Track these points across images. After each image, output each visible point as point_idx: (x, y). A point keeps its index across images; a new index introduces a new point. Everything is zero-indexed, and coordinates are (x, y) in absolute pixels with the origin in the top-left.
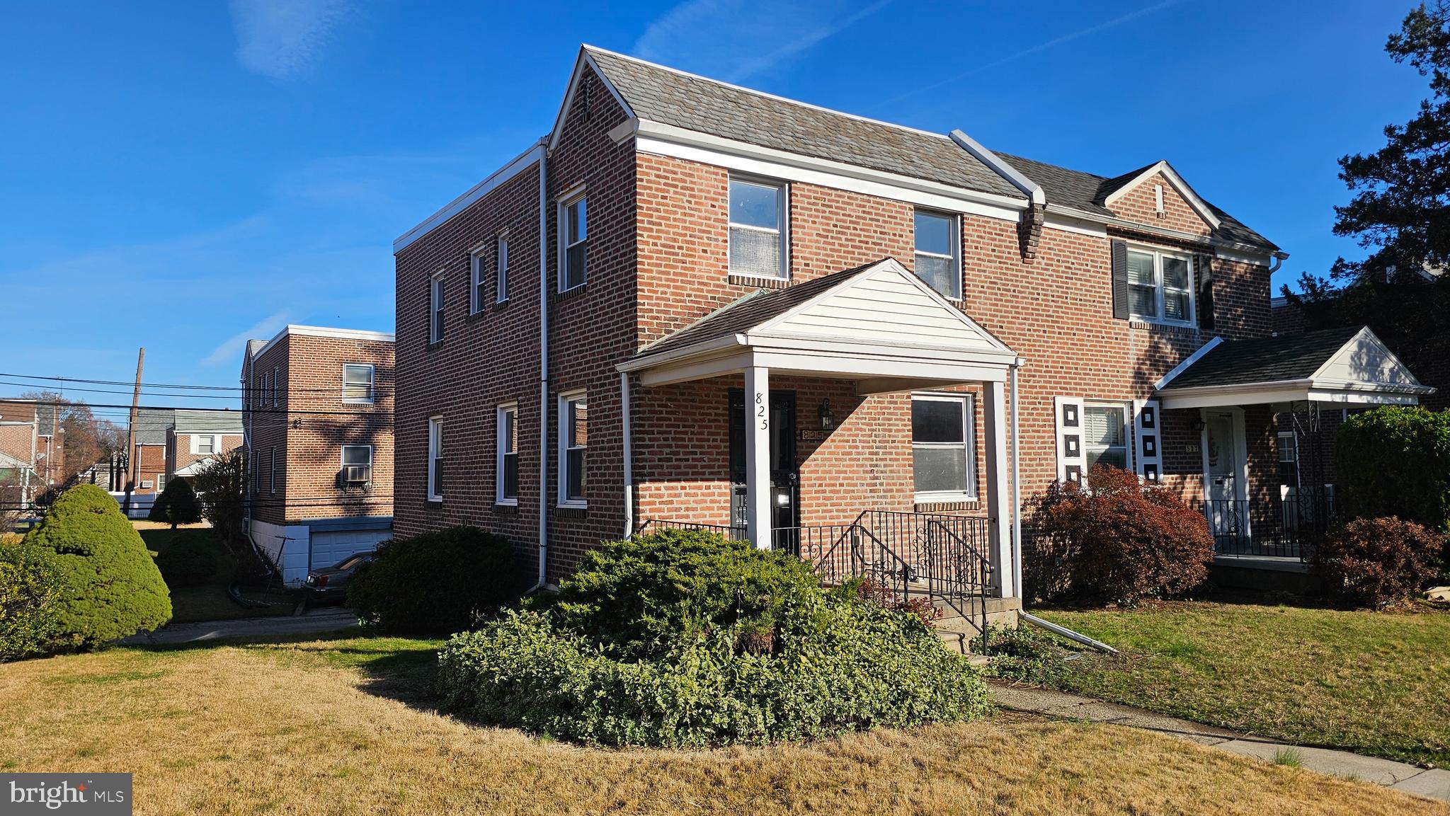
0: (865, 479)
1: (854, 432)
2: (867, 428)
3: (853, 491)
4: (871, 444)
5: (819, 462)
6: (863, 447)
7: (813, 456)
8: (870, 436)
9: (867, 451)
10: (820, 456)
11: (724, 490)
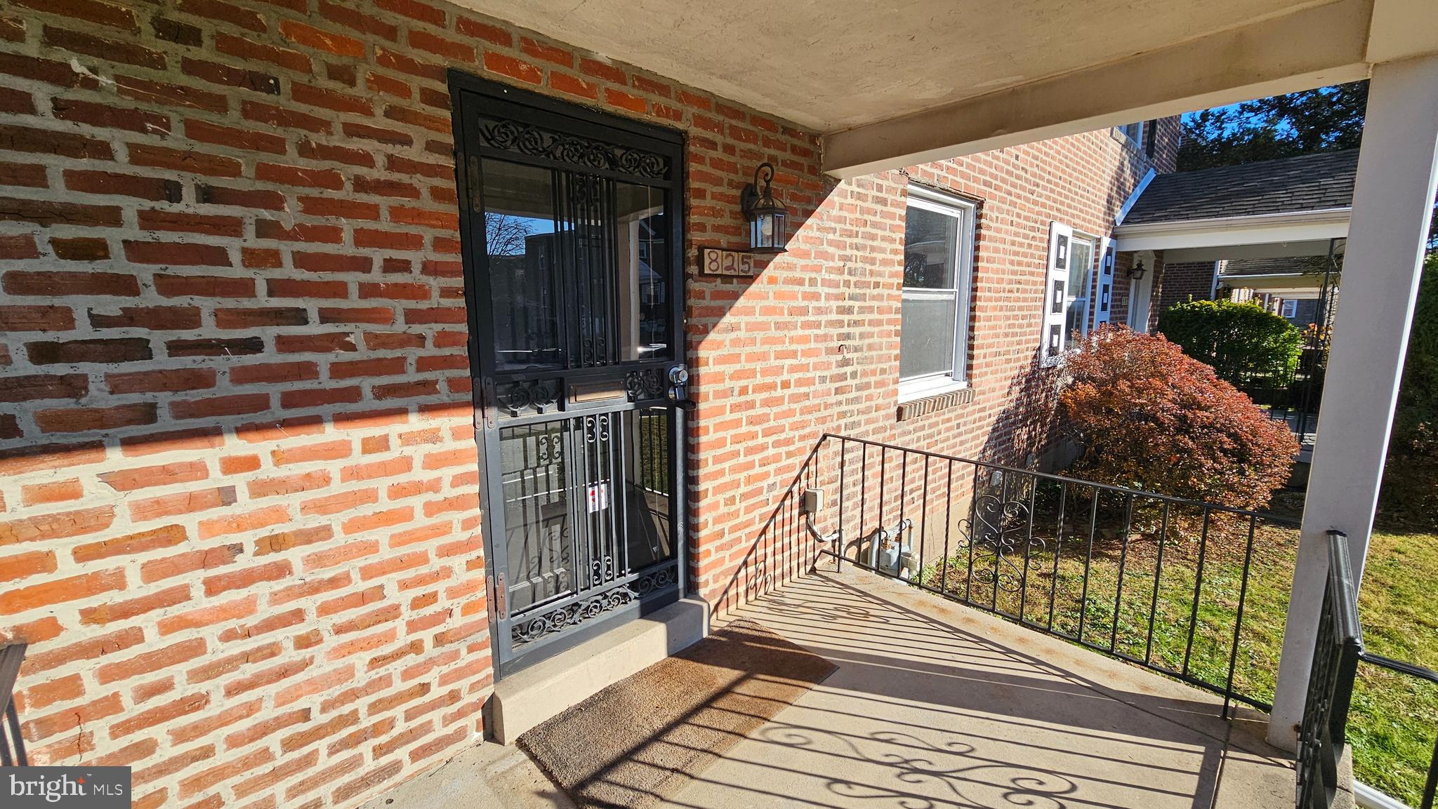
0: (828, 366)
1: (812, 262)
2: (838, 252)
3: (807, 396)
4: (842, 289)
5: (742, 334)
6: (828, 297)
7: (728, 319)
8: (840, 271)
9: (834, 304)
10: (744, 319)
11: (449, 445)
